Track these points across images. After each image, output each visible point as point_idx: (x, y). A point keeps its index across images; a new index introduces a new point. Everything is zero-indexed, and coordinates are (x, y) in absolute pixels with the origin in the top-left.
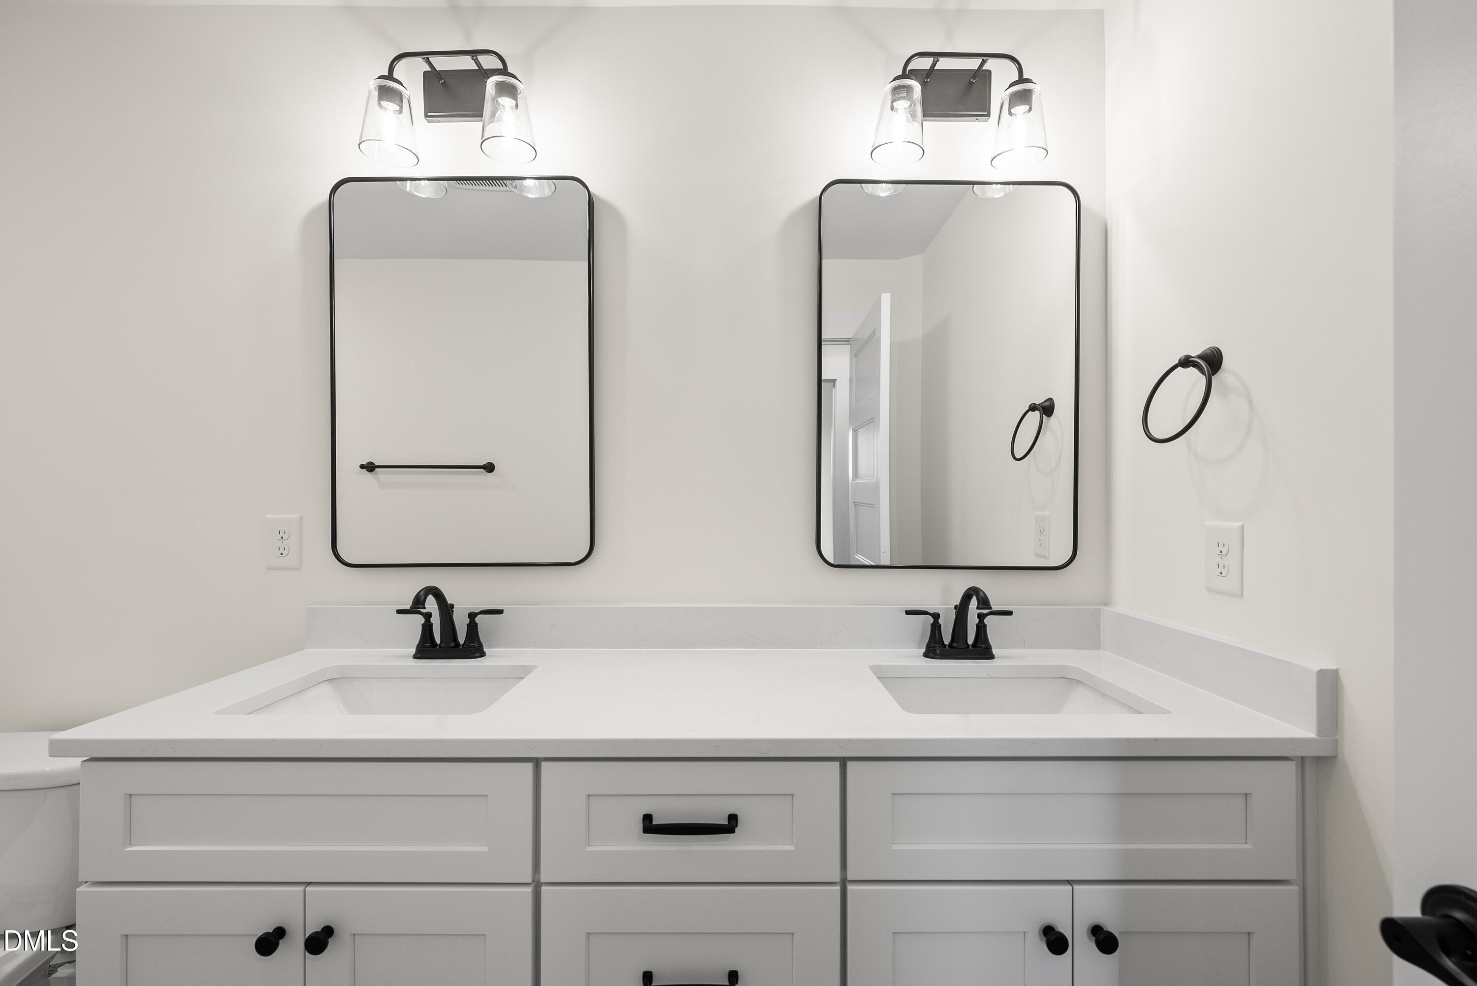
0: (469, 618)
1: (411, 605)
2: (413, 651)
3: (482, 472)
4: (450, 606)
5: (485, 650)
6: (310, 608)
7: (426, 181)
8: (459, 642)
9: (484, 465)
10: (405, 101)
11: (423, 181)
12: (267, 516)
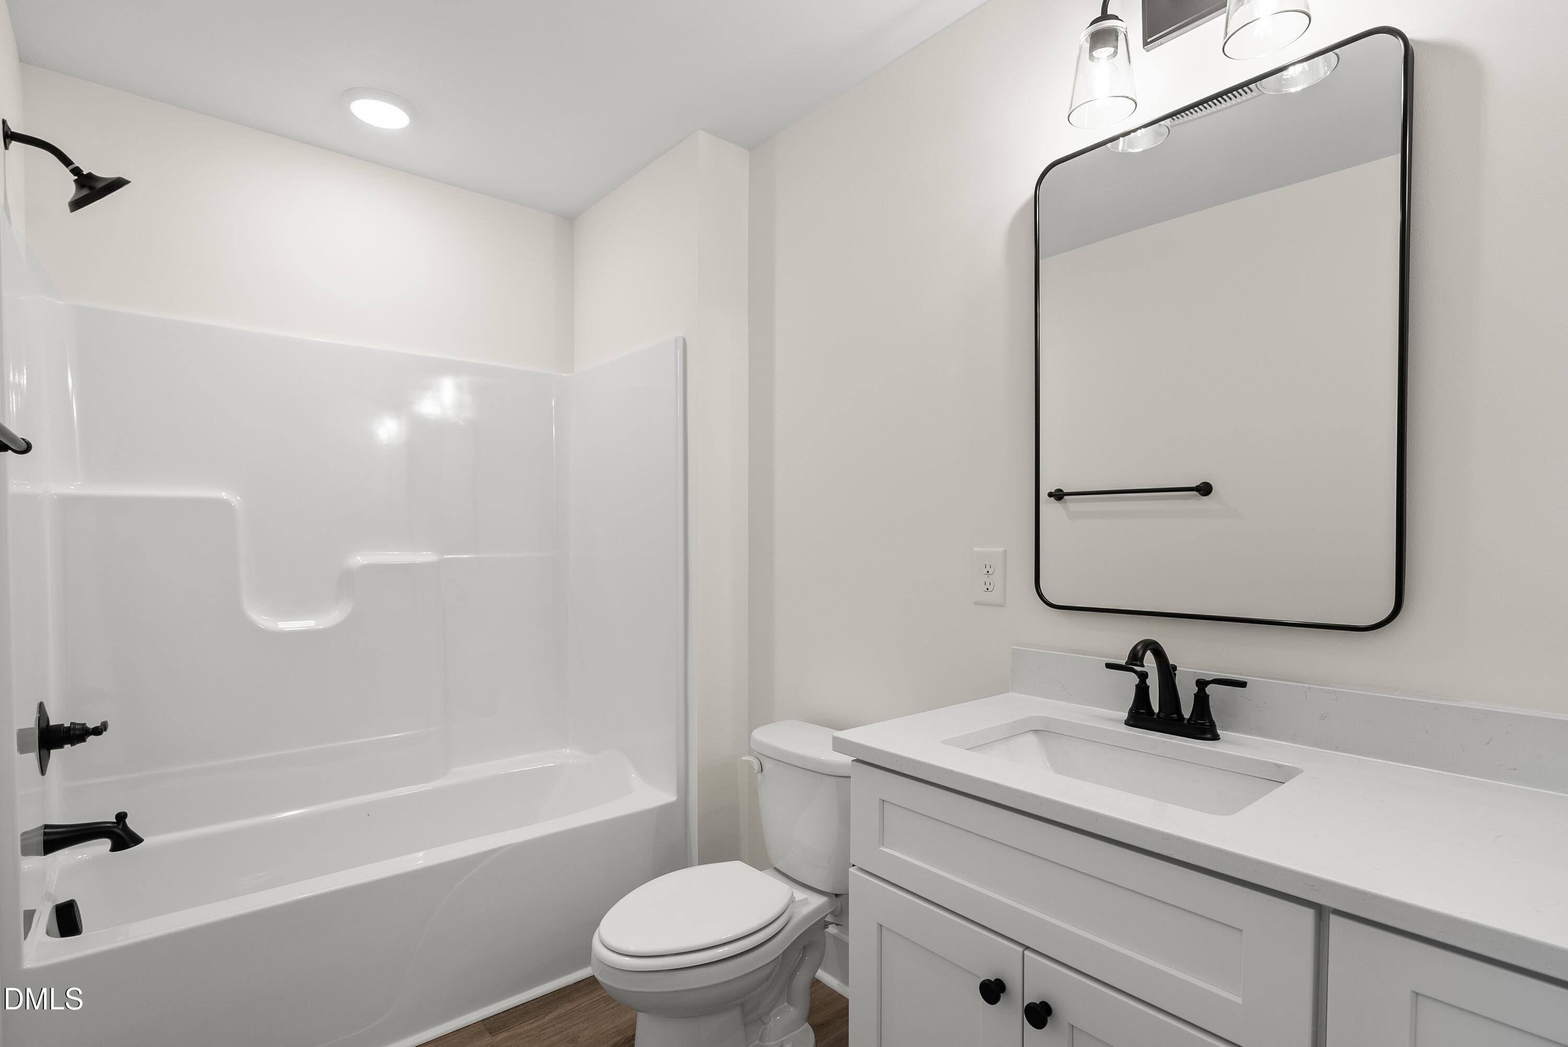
0: (1197, 686)
1: (1126, 660)
2: (1125, 715)
3: (1194, 495)
4: (1172, 667)
5: (1218, 731)
6: (1014, 648)
7: (1142, 129)
8: (1183, 716)
9: (1197, 486)
10: (1121, 37)
11: (1139, 131)
12: (975, 549)
